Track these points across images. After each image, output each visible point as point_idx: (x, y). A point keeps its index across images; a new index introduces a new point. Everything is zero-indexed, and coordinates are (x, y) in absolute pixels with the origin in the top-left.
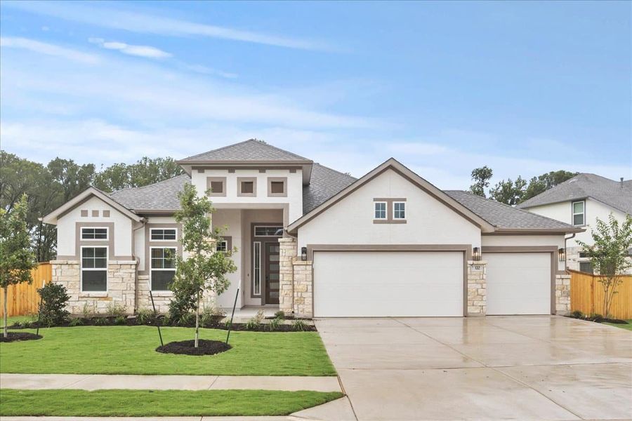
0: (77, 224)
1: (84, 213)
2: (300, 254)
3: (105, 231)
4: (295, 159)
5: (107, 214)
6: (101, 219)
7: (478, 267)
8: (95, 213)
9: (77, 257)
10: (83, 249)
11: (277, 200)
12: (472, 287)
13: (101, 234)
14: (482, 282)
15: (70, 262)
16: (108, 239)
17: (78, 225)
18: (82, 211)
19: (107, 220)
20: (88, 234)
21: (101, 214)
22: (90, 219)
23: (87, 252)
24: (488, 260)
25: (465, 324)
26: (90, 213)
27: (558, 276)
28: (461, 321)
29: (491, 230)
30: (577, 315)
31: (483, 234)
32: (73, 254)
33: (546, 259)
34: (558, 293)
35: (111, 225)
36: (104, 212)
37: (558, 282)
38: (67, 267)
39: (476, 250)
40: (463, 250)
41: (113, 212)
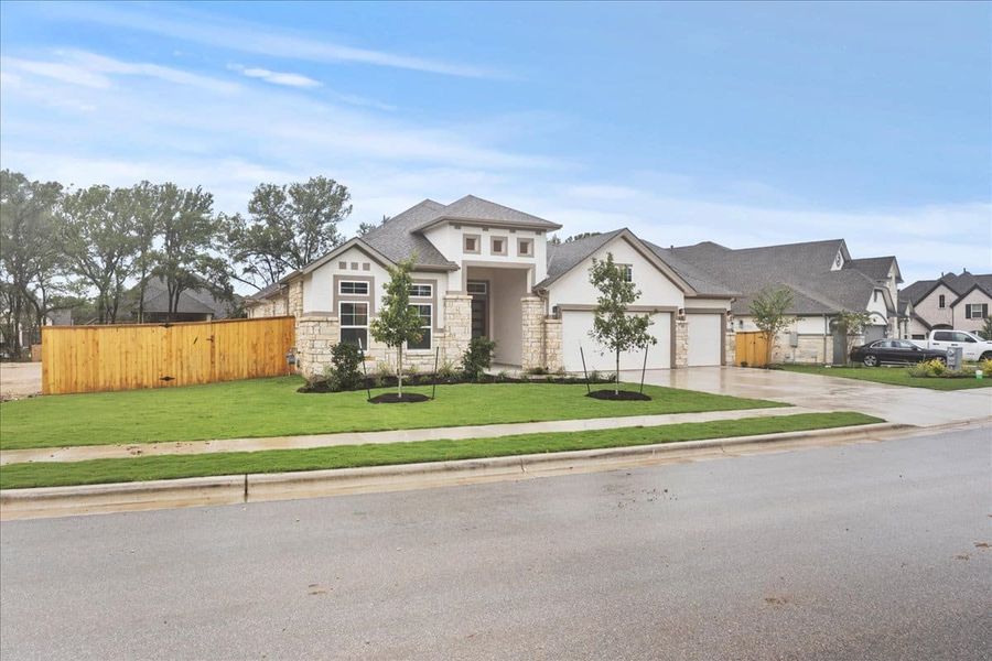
0: (335, 276)
1: (343, 265)
2: (551, 313)
3: (365, 285)
4: (537, 222)
5: (366, 267)
6: (360, 272)
7: (683, 325)
8: (355, 266)
9: (334, 313)
10: (342, 305)
11: (524, 260)
12: (679, 342)
13: (362, 288)
14: (686, 339)
15: (330, 319)
16: (368, 294)
17: (336, 278)
18: (340, 263)
19: (366, 273)
20: (347, 288)
21: (360, 266)
22: (348, 271)
23: (347, 308)
24: (689, 319)
25: (673, 374)
26: (349, 266)
27: (728, 334)
28: (669, 372)
29: (694, 294)
30: (744, 365)
31: (686, 298)
32: (330, 309)
33: (718, 319)
34: (727, 348)
35: (372, 279)
36: (364, 264)
37: (727, 338)
38: (325, 324)
39: (681, 311)
40: (672, 312)
41: (373, 265)
